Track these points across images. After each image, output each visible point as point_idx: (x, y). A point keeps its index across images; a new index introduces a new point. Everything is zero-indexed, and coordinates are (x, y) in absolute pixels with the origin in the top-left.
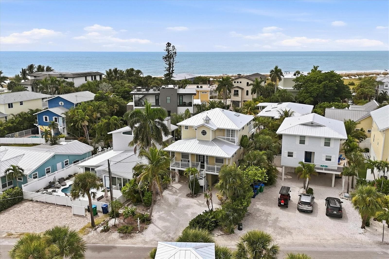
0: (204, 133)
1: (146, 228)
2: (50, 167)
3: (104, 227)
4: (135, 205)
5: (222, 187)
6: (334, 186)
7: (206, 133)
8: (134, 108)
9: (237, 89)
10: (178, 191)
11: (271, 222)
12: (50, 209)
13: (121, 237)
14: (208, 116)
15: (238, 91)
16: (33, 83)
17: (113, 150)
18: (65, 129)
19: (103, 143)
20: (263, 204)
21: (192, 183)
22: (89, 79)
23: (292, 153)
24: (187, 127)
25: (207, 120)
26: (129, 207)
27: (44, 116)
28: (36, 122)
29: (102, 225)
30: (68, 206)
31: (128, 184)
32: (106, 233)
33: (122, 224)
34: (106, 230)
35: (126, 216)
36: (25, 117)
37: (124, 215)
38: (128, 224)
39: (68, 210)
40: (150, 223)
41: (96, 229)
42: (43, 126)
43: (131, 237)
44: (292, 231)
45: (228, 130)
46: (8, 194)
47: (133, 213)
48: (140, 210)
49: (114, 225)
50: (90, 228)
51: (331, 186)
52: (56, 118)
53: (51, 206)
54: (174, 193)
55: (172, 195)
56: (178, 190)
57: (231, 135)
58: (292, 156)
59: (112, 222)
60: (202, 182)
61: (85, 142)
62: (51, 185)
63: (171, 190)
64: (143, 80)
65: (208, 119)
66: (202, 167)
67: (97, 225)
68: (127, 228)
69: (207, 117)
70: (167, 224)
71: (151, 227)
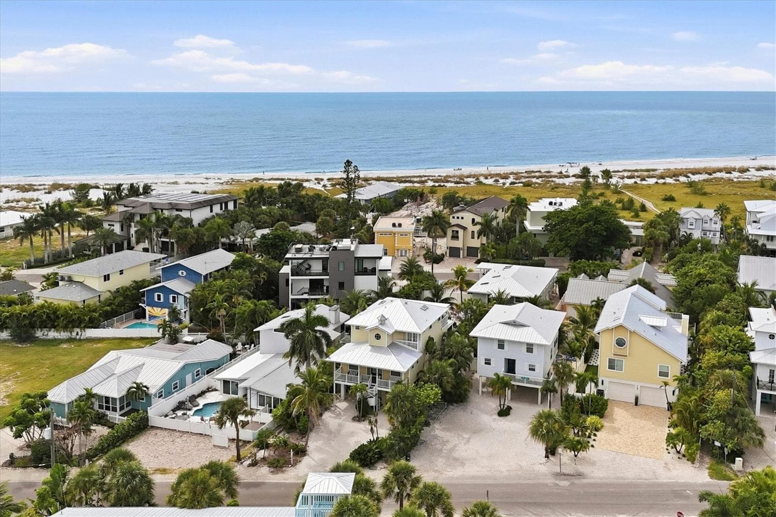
0: (378, 337)
1: (300, 461)
2: (178, 381)
3: (252, 460)
4: (288, 433)
5: (389, 411)
6: (542, 403)
7: (380, 337)
8: (291, 278)
9: (456, 229)
10: (342, 413)
11: (446, 451)
12: (184, 439)
13: (272, 472)
14: (384, 315)
15: (457, 232)
16: (124, 219)
17: (259, 352)
18: (188, 313)
19: (243, 338)
20: (443, 430)
21: (359, 403)
22: (217, 209)
23: (490, 360)
24: (358, 328)
25: (383, 320)
26: (281, 435)
27: (157, 293)
28: (142, 301)
29: (249, 458)
30: (205, 435)
31: (279, 406)
32: (254, 468)
33: (272, 456)
34: (254, 464)
35: (276, 446)
36: (127, 294)
37: (275, 446)
38: (278, 456)
39: (206, 440)
40: (305, 455)
41: (242, 463)
42: (154, 308)
43: (283, 472)
44: (465, 462)
45: (409, 334)
46: (133, 420)
47: (285, 443)
48: (293, 439)
49: (263, 458)
50: (236, 461)
51: (537, 403)
52: (174, 298)
53: (185, 435)
54: (337, 415)
55: (334, 418)
56: (343, 411)
57: (413, 339)
58: (489, 364)
59: (261, 454)
60: (372, 402)
61: (220, 339)
62: (181, 406)
63: (333, 412)
64: (305, 201)
65: (383, 318)
66: (374, 381)
67: (243, 458)
68: (278, 461)
69: (382, 316)
70: (323, 456)
71: (306, 460)
